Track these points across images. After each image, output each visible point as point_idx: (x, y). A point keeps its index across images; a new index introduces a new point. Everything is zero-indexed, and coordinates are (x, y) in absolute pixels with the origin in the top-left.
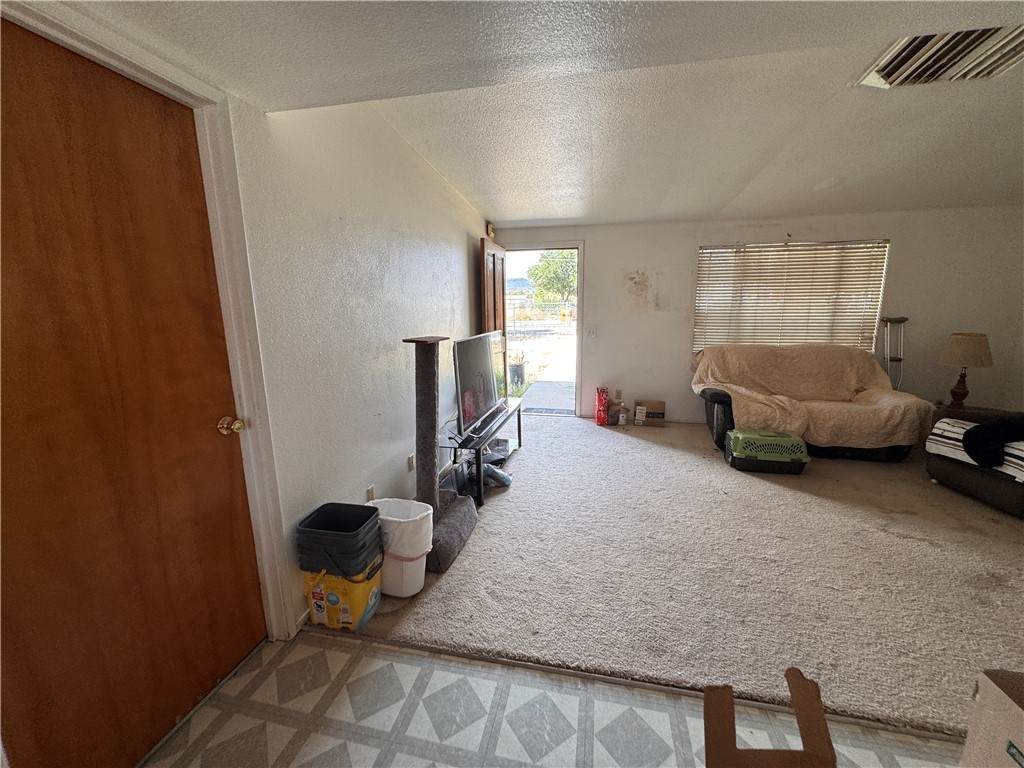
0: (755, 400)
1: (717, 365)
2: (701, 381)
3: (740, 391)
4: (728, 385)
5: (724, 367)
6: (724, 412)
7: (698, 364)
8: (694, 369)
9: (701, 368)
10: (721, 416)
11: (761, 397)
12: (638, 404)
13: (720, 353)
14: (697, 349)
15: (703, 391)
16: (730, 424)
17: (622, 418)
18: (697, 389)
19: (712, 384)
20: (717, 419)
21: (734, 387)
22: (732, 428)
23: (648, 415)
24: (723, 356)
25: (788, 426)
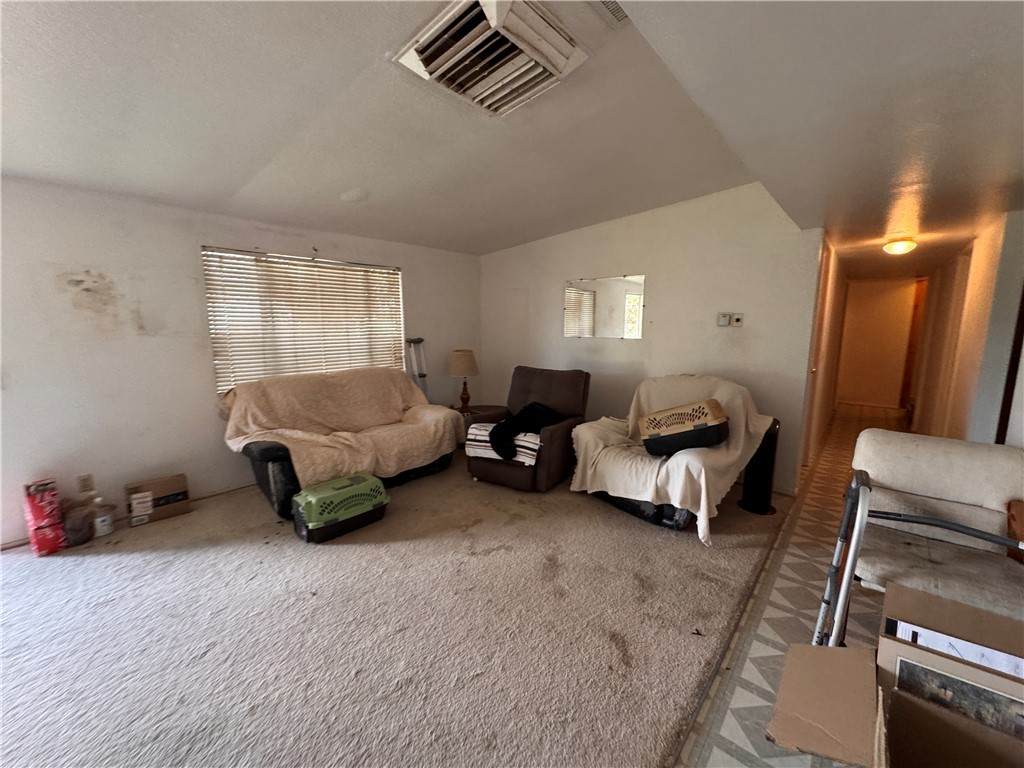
0: (316, 444)
1: (258, 407)
2: (239, 433)
3: (295, 436)
4: (280, 431)
5: (268, 408)
6: (282, 471)
7: (230, 409)
8: (225, 416)
9: (235, 415)
10: (280, 477)
11: (323, 439)
12: (134, 490)
13: (260, 392)
14: (224, 388)
15: (246, 448)
16: (292, 485)
17: (101, 525)
18: (236, 445)
19: (256, 435)
20: (275, 483)
21: (288, 433)
22: (297, 489)
23: (157, 503)
24: (264, 394)
25: (359, 466)
